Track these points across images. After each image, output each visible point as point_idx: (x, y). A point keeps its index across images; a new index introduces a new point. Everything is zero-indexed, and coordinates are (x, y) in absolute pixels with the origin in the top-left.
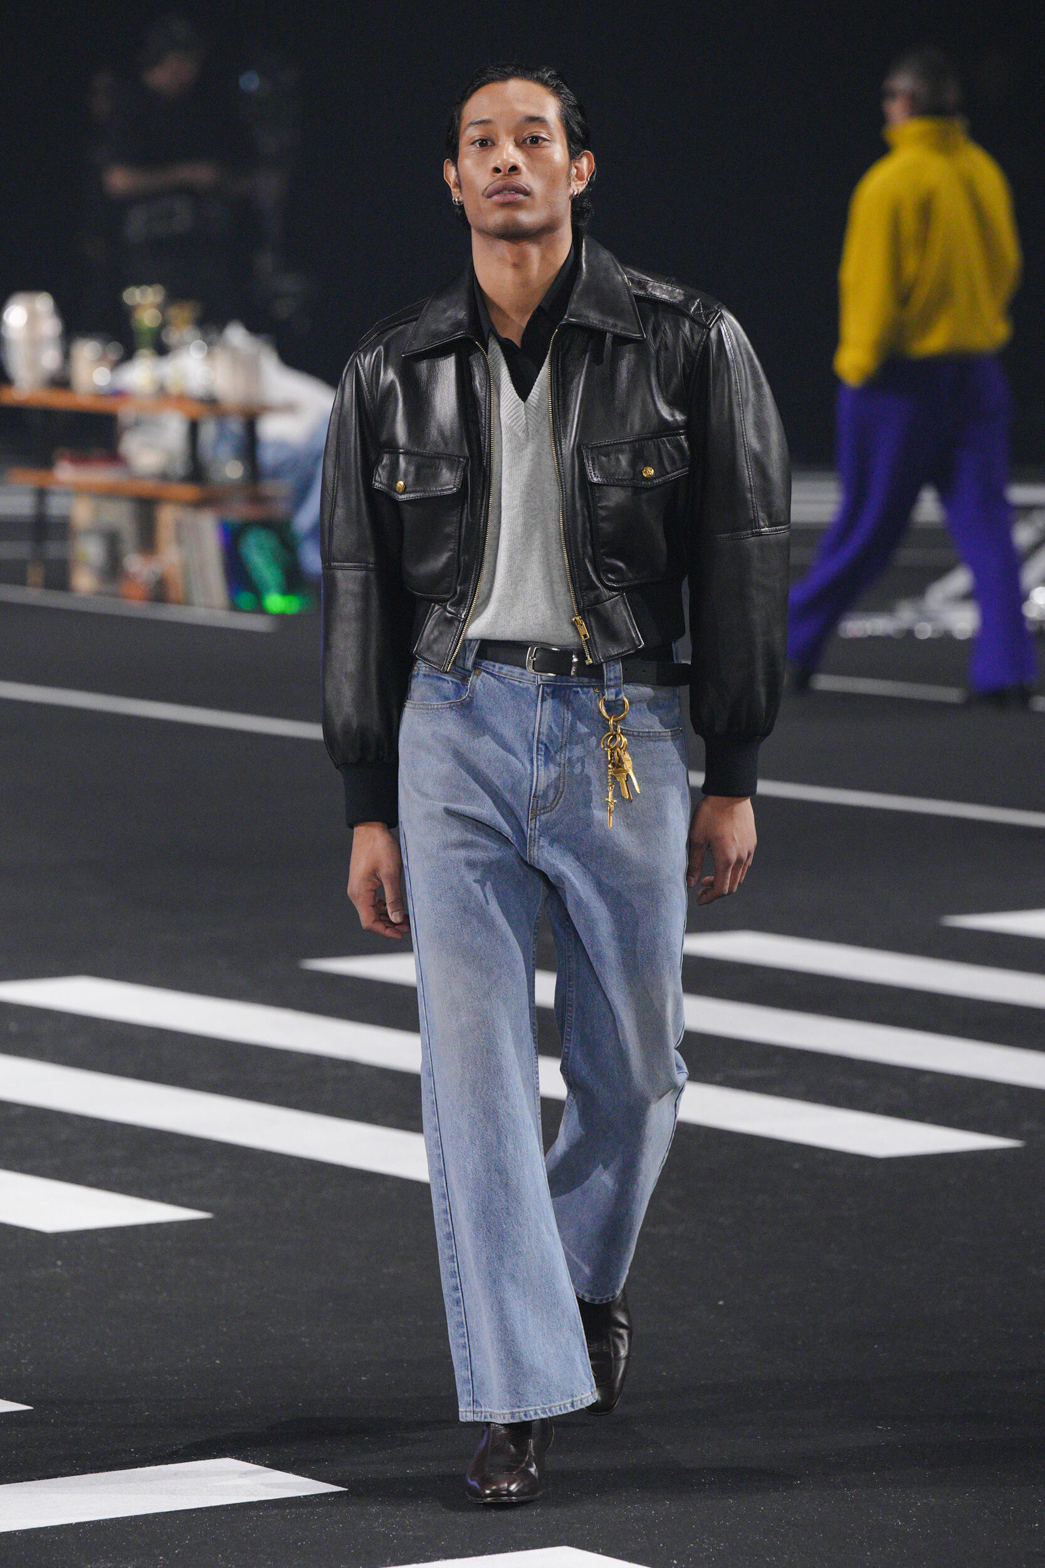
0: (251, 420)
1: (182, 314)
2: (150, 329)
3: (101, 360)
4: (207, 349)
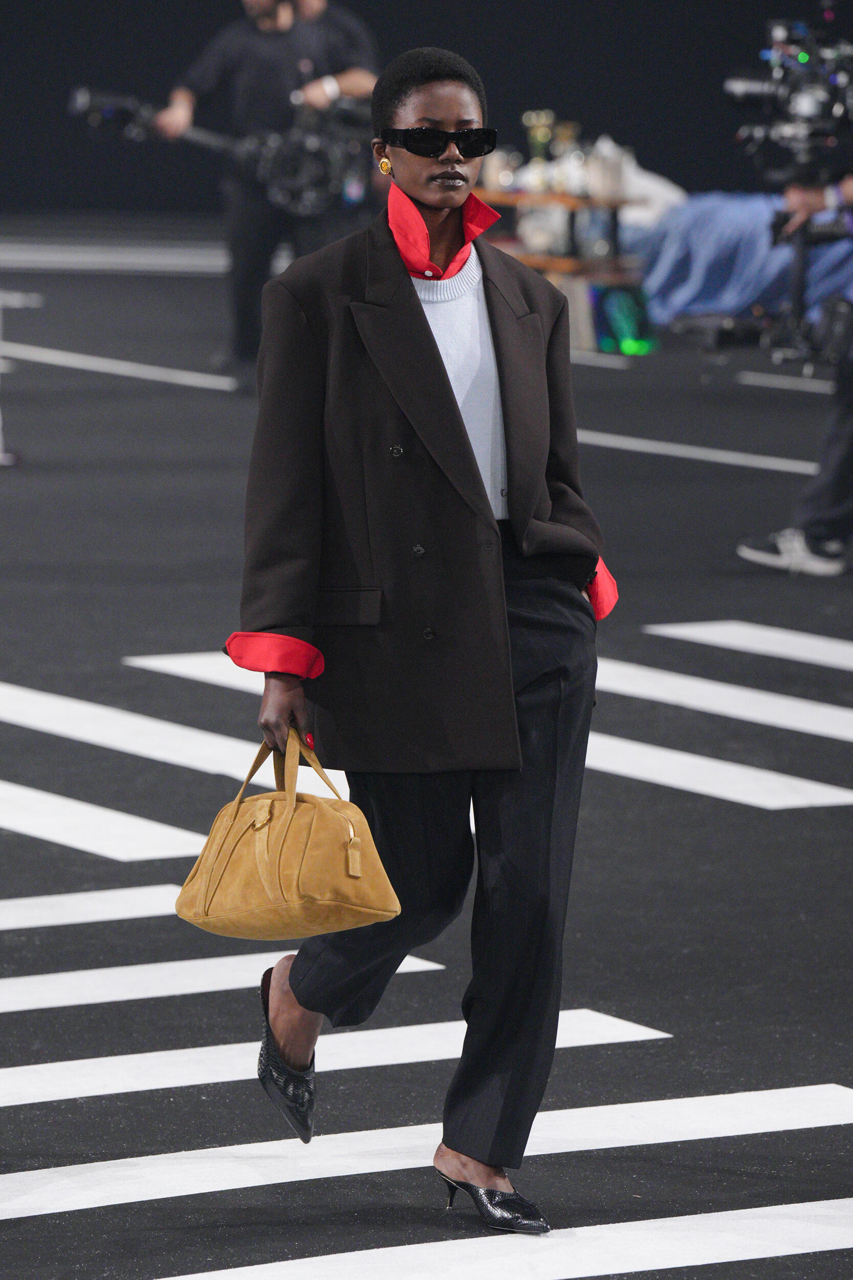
0: (614, 210)
1: (567, 132)
2: (542, 144)
3: (507, 166)
4: (584, 157)
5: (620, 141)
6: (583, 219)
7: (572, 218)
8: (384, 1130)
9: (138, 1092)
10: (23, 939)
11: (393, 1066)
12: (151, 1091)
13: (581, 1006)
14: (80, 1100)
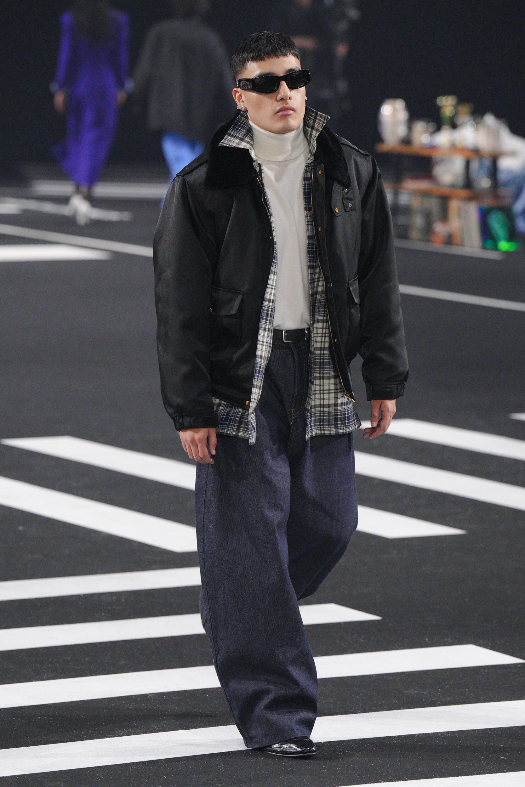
0: (495, 159)
1: (464, 110)
2: (449, 117)
3: (426, 131)
4: (476, 125)
5: (498, 116)
6: (475, 165)
7: (468, 164)
8: (342, 716)
9: (186, 691)
10: (114, 598)
11: (348, 677)
12: (194, 690)
13: (468, 643)
14: (149, 695)
